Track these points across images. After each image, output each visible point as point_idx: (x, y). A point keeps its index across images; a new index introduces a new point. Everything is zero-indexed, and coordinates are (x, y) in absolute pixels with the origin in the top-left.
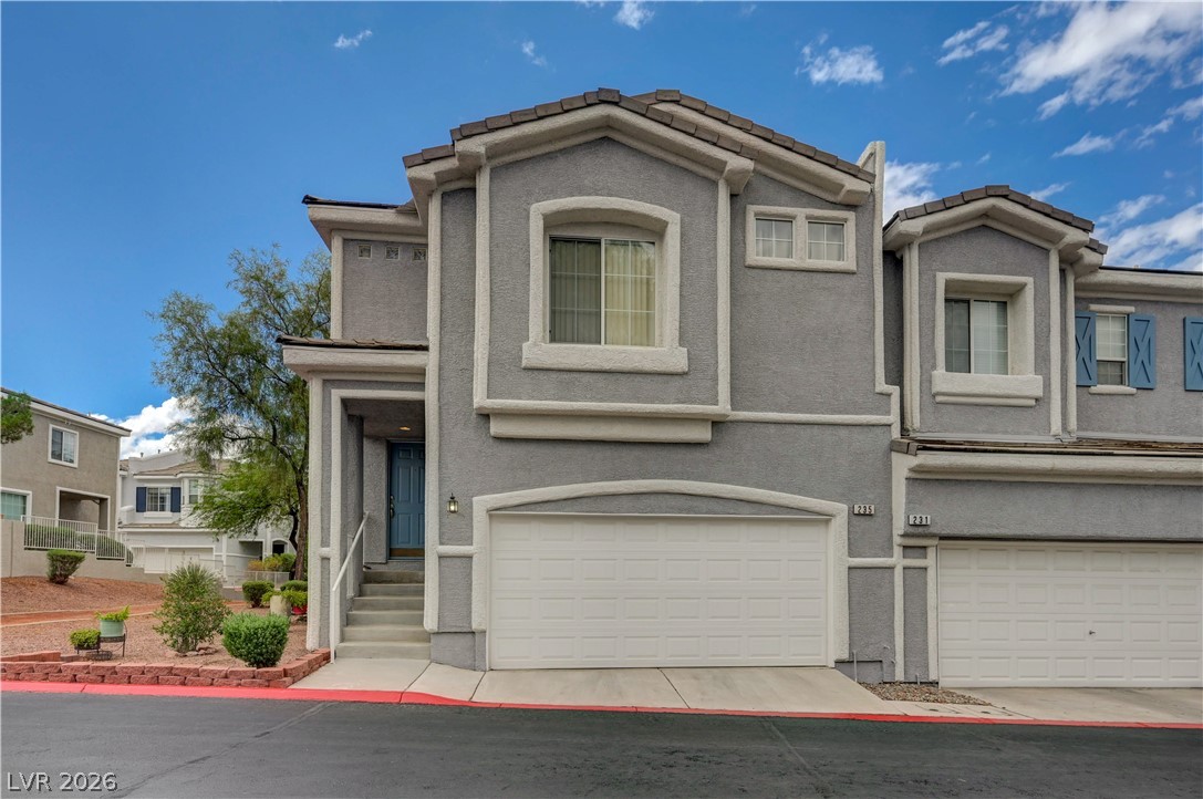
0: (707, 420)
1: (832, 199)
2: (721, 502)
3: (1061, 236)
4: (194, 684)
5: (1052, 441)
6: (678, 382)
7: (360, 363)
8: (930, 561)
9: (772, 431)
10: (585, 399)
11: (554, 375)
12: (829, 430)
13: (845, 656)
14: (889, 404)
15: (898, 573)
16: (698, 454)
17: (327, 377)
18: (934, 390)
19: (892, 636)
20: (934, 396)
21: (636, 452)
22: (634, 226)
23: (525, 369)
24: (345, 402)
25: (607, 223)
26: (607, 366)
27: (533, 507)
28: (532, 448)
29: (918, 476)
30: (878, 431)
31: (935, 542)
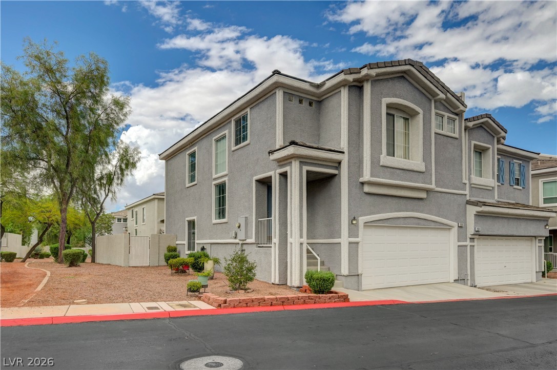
0: (425, 190)
1: (453, 111)
2: (426, 221)
3: (500, 133)
4: (319, 303)
5: (495, 202)
6: (421, 175)
7: (320, 156)
8: (475, 243)
9: (439, 195)
10: (398, 180)
11: (389, 169)
12: (452, 196)
13: (457, 278)
14: (465, 187)
15: (469, 247)
16: (421, 203)
17: (302, 160)
18: (471, 183)
19: (467, 270)
20: (471, 184)
21: (405, 201)
22: (404, 111)
23: (382, 166)
24: (308, 172)
25: (396, 108)
26: (405, 167)
27: (376, 222)
28: (376, 197)
29: (479, 214)
30: (463, 196)
31: (477, 237)
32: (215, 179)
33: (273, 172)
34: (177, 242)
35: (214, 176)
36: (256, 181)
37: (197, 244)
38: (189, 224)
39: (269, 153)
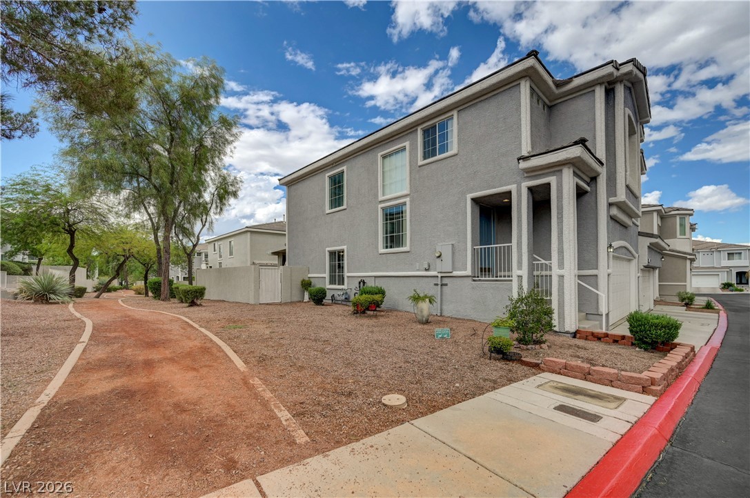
32: (381, 202)
33: (515, 186)
34: (309, 275)
35: (381, 198)
36: (472, 199)
37: (348, 277)
38: (330, 255)
39: (519, 159)
